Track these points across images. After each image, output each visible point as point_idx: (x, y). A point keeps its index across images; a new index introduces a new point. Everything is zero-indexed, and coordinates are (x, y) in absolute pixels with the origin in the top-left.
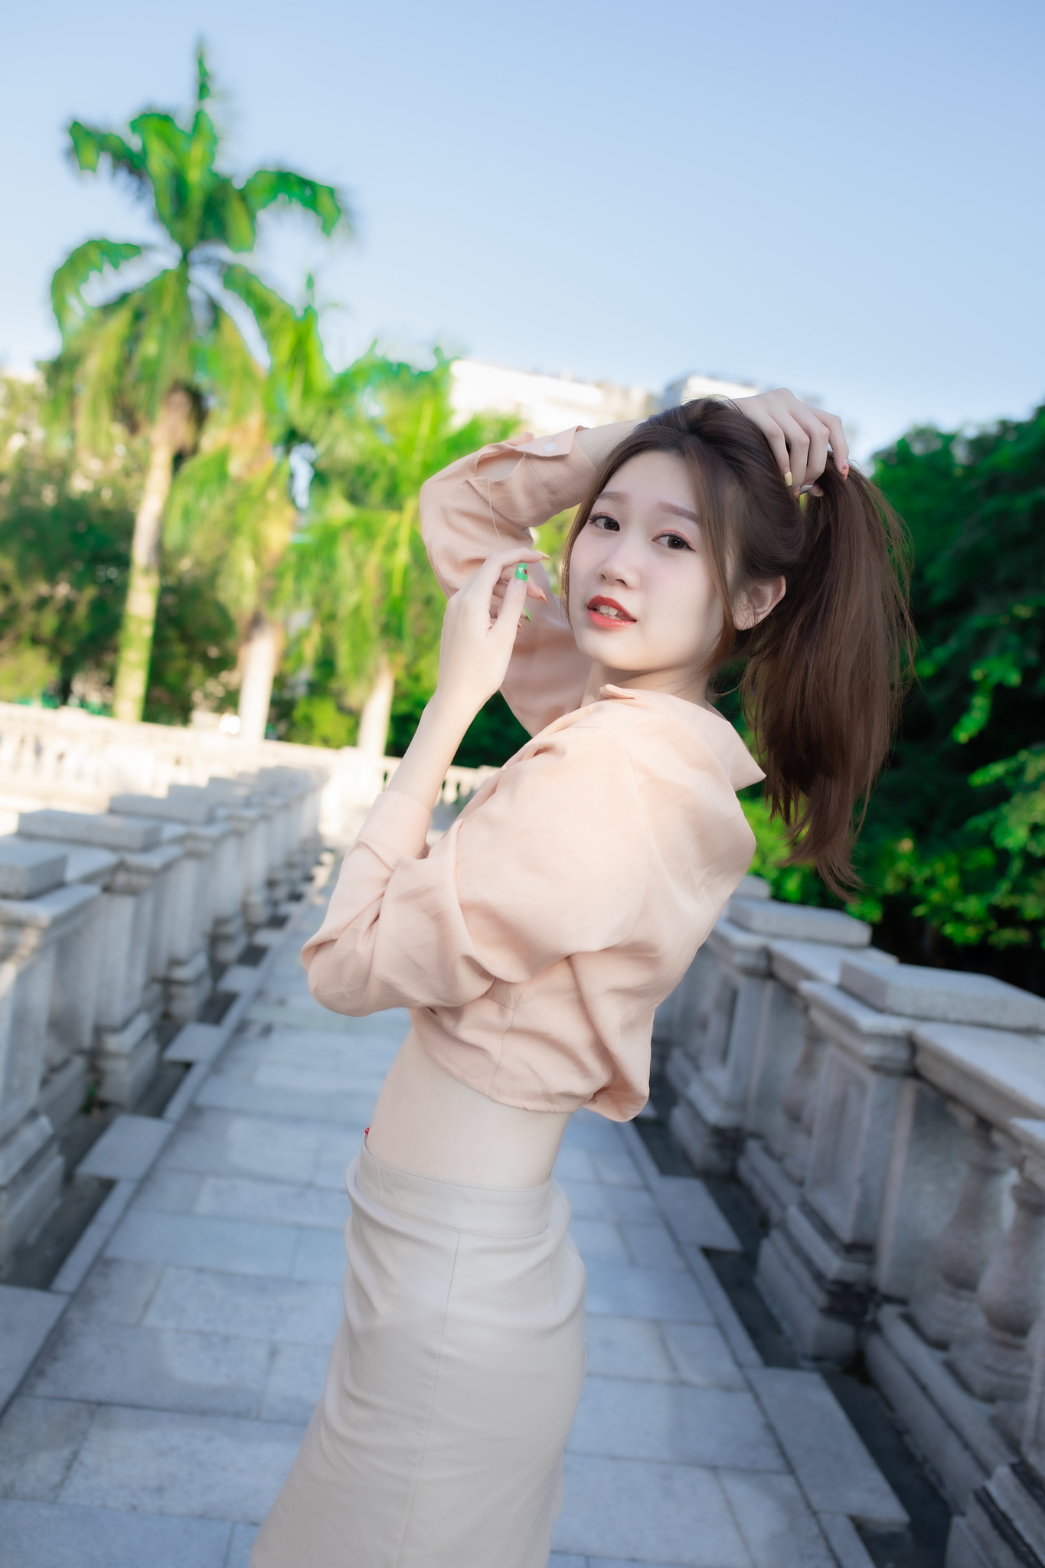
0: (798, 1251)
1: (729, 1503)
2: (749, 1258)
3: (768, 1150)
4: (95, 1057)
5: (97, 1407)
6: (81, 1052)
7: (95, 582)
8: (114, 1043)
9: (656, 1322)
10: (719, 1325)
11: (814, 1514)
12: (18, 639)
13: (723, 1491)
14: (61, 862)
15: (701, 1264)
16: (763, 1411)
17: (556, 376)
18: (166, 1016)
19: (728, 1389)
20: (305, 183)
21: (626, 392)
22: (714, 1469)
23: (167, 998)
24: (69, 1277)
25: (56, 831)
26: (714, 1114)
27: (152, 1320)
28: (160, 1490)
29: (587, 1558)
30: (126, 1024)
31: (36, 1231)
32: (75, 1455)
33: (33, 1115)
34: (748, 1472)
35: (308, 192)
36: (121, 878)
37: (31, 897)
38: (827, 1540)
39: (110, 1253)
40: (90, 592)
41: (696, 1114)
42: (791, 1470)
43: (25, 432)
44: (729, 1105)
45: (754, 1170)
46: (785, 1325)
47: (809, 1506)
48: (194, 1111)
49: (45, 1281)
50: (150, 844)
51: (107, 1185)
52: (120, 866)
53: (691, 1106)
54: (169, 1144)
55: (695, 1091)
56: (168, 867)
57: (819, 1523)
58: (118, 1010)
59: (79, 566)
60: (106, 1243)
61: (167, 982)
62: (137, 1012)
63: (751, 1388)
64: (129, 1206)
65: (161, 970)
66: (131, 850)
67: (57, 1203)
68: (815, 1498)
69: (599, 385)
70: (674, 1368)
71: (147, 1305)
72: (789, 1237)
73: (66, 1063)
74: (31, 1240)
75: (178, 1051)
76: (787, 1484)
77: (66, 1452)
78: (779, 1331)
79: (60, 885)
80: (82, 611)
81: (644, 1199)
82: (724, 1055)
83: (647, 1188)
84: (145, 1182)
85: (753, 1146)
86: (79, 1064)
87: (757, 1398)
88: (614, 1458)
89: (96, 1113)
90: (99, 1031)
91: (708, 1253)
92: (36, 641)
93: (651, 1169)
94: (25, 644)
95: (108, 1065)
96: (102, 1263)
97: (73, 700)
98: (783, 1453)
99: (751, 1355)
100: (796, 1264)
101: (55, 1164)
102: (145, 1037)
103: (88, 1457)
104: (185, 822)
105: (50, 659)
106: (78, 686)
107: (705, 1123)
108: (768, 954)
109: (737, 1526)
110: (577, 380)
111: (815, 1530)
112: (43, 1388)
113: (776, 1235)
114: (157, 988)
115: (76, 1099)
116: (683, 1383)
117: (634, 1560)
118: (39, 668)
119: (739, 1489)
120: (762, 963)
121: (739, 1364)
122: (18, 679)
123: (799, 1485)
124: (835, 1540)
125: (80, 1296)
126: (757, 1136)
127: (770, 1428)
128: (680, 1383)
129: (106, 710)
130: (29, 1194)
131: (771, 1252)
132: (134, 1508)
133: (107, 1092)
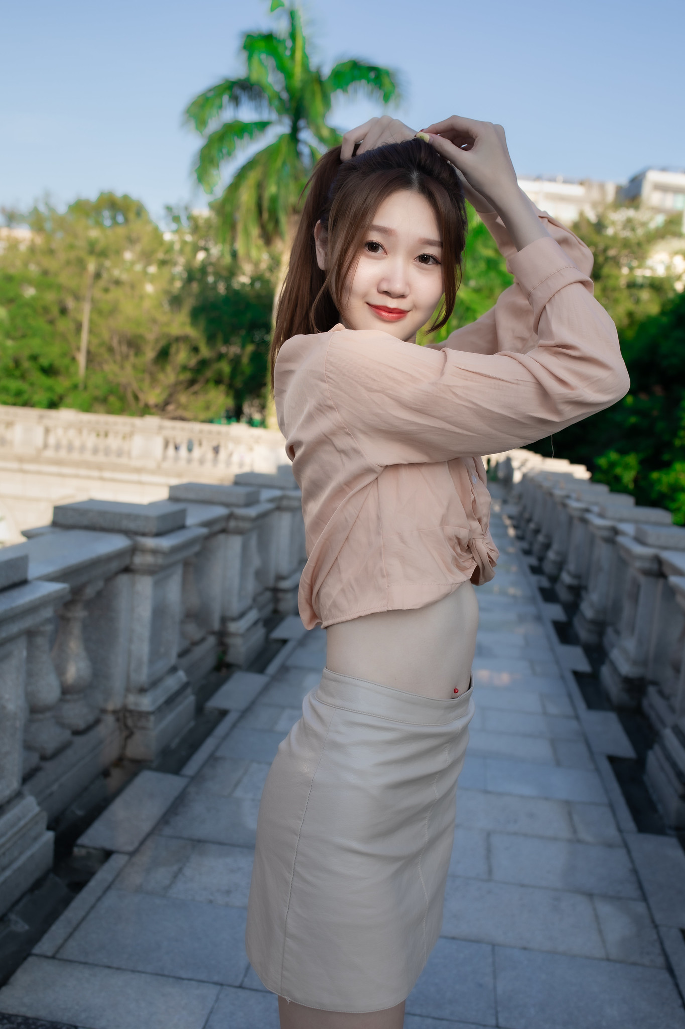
0: (669, 757)
1: (597, 917)
2: (640, 762)
3: (661, 693)
4: (222, 636)
5: (198, 844)
6: (213, 633)
7: (252, 342)
8: (233, 627)
9: (568, 803)
10: (612, 806)
11: (656, 927)
12: (207, 381)
13: (595, 909)
14: (182, 513)
15: (606, 766)
16: (632, 860)
17: (552, 180)
18: (276, 611)
19: (610, 845)
20: (373, 69)
21: (602, 187)
22: (590, 896)
23: (276, 600)
24: (191, 768)
25: (191, 496)
26: (626, 668)
27: (239, 793)
28: (228, 892)
29: (494, 945)
30: (242, 615)
31: (177, 741)
32: (180, 870)
33: (173, 670)
34: (614, 898)
35: (372, 75)
36: (232, 524)
37: (158, 534)
38: (662, 943)
39: (219, 754)
40: (250, 348)
41: (615, 669)
42: (644, 898)
43: (206, 249)
44: (635, 663)
45: (651, 706)
46: (660, 807)
47: (653, 921)
48: (285, 669)
49: (177, 770)
50: (251, 501)
51: (224, 713)
52: (231, 516)
53: (612, 664)
54: (266, 688)
55: (615, 654)
56: (263, 516)
57: (658, 933)
58: (235, 607)
59: (243, 332)
60: (217, 747)
61: (275, 590)
62: (250, 608)
63: (626, 846)
64: (234, 726)
65: (271, 583)
66: (238, 506)
67: (192, 724)
68: (659, 917)
69: (582, 183)
70: (575, 831)
71: (236, 785)
72: (664, 748)
73: (203, 640)
74: (173, 745)
75: (279, 633)
76: (640, 908)
77: (175, 868)
78: (654, 810)
79: (182, 527)
80: (245, 360)
81: (574, 724)
82: (633, 629)
83: (577, 717)
84: (245, 712)
85: (652, 690)
86: (211, 641)
87: (629, 852)
88: (522, 886)
89: (224, 671)
90: (224, 620)
91: (613, 760)
92: (218, 382)
93: (581, 705)
94: (211, 385)
95: (231, 641)
96: (213, 759)
97: (244, 419)
98: (641, 887)
99: (629, 824)
100: (667, 766)
101: (189, 700)
102: (255, 623)
103: (188, 872)
104: (282, 488)
105: (227, 394)
106: (246, 409)
107: (619, 675)
108: (658, 561)
109: (600, 932)
110: (566, 181)
111: (655, 937)
112: (167, 831)
113: (657, 747)
114: (268, 595)
115: (210, 662)
116: (579, 841)
117: (525, 949)
118: (220, 399)
119: (605, 909)
120: (655, 567)
121: (620, 830)
122: (207, 407)
123: (649, 908)
124: (668, 944)
125: (197, 779)
126: (655, 683)
127: (635, 871)
128: (575, 840)
129: (263, 424)
130: (170, 718)
131: (653, 758)
132: (211, 902)
133: (230, 658)
